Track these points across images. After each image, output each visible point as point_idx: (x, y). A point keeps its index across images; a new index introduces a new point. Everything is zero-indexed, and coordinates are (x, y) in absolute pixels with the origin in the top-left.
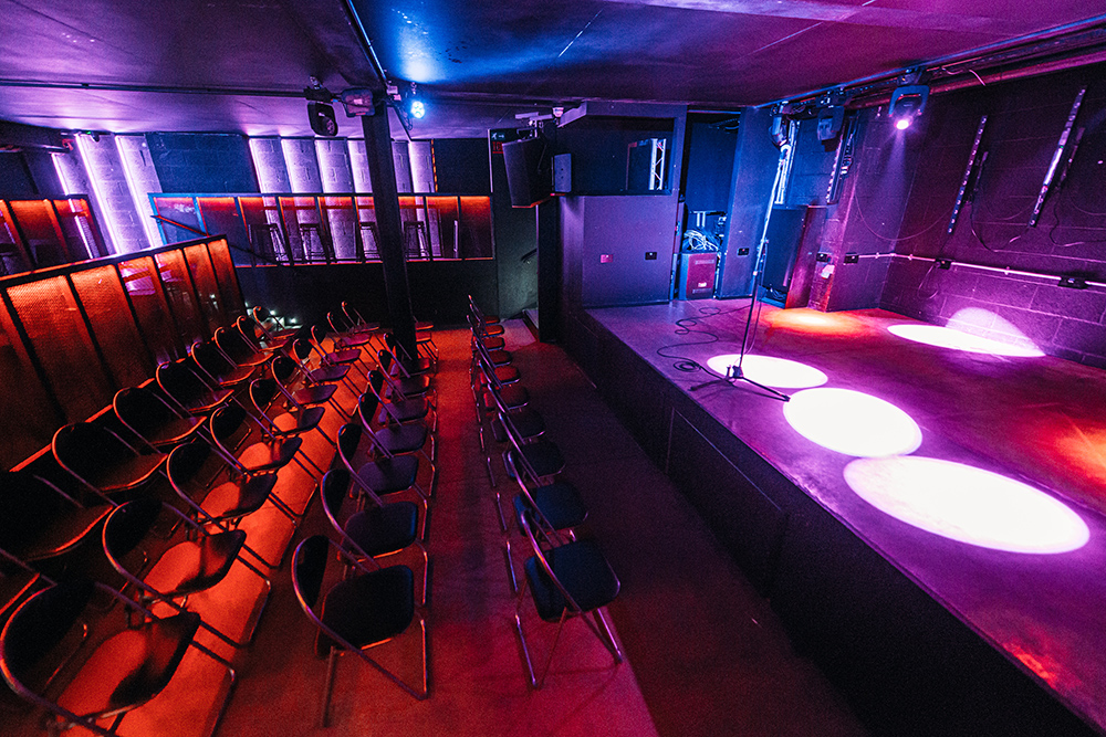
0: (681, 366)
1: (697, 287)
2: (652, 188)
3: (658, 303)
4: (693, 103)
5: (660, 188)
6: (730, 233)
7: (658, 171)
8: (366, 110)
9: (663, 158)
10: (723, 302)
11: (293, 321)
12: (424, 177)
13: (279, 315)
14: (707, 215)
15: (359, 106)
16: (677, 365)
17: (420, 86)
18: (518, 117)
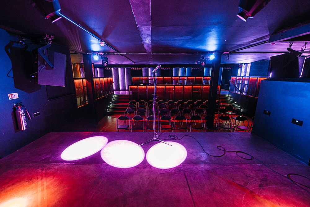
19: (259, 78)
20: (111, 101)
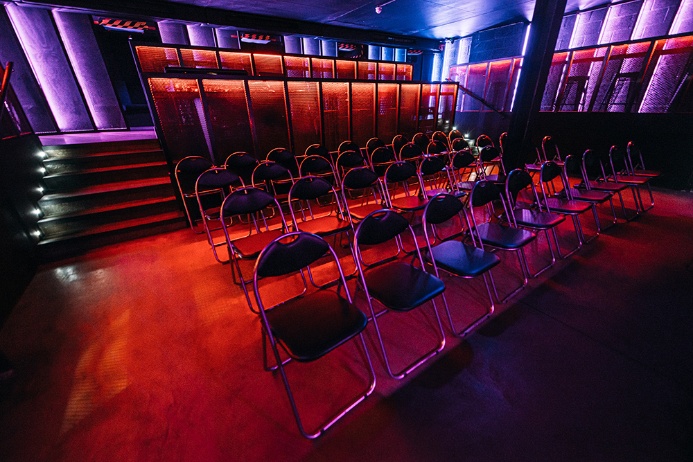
19: (515, 60)
20: (39, 180)
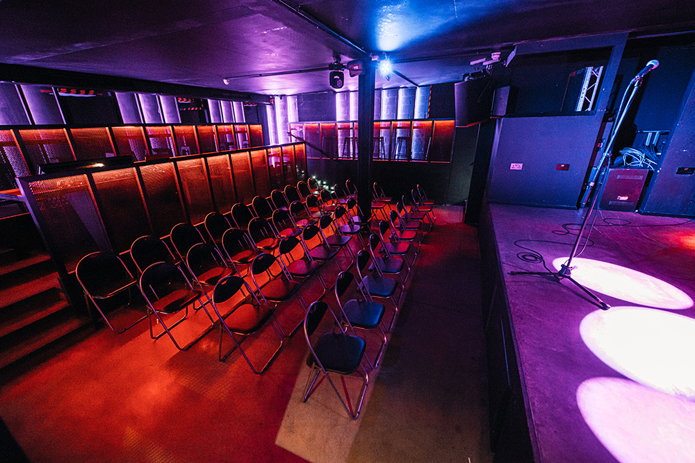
0: (524, 257)
1: (615, 199)
2: (579, 109)
3: (564, 208)
4: (633, 30)
5: (589, 109)
6: (668, 151)
7: (589, 94)
8: (360, 72)
9: (597, 84)
10: (642, 216)
11: (332, 188)
12: (423, 109)
13: (327, 185)
14: (660, 134)
15: (357, 70)
16: (520, 256)
17: (388, 53)
18: (472, 63)
